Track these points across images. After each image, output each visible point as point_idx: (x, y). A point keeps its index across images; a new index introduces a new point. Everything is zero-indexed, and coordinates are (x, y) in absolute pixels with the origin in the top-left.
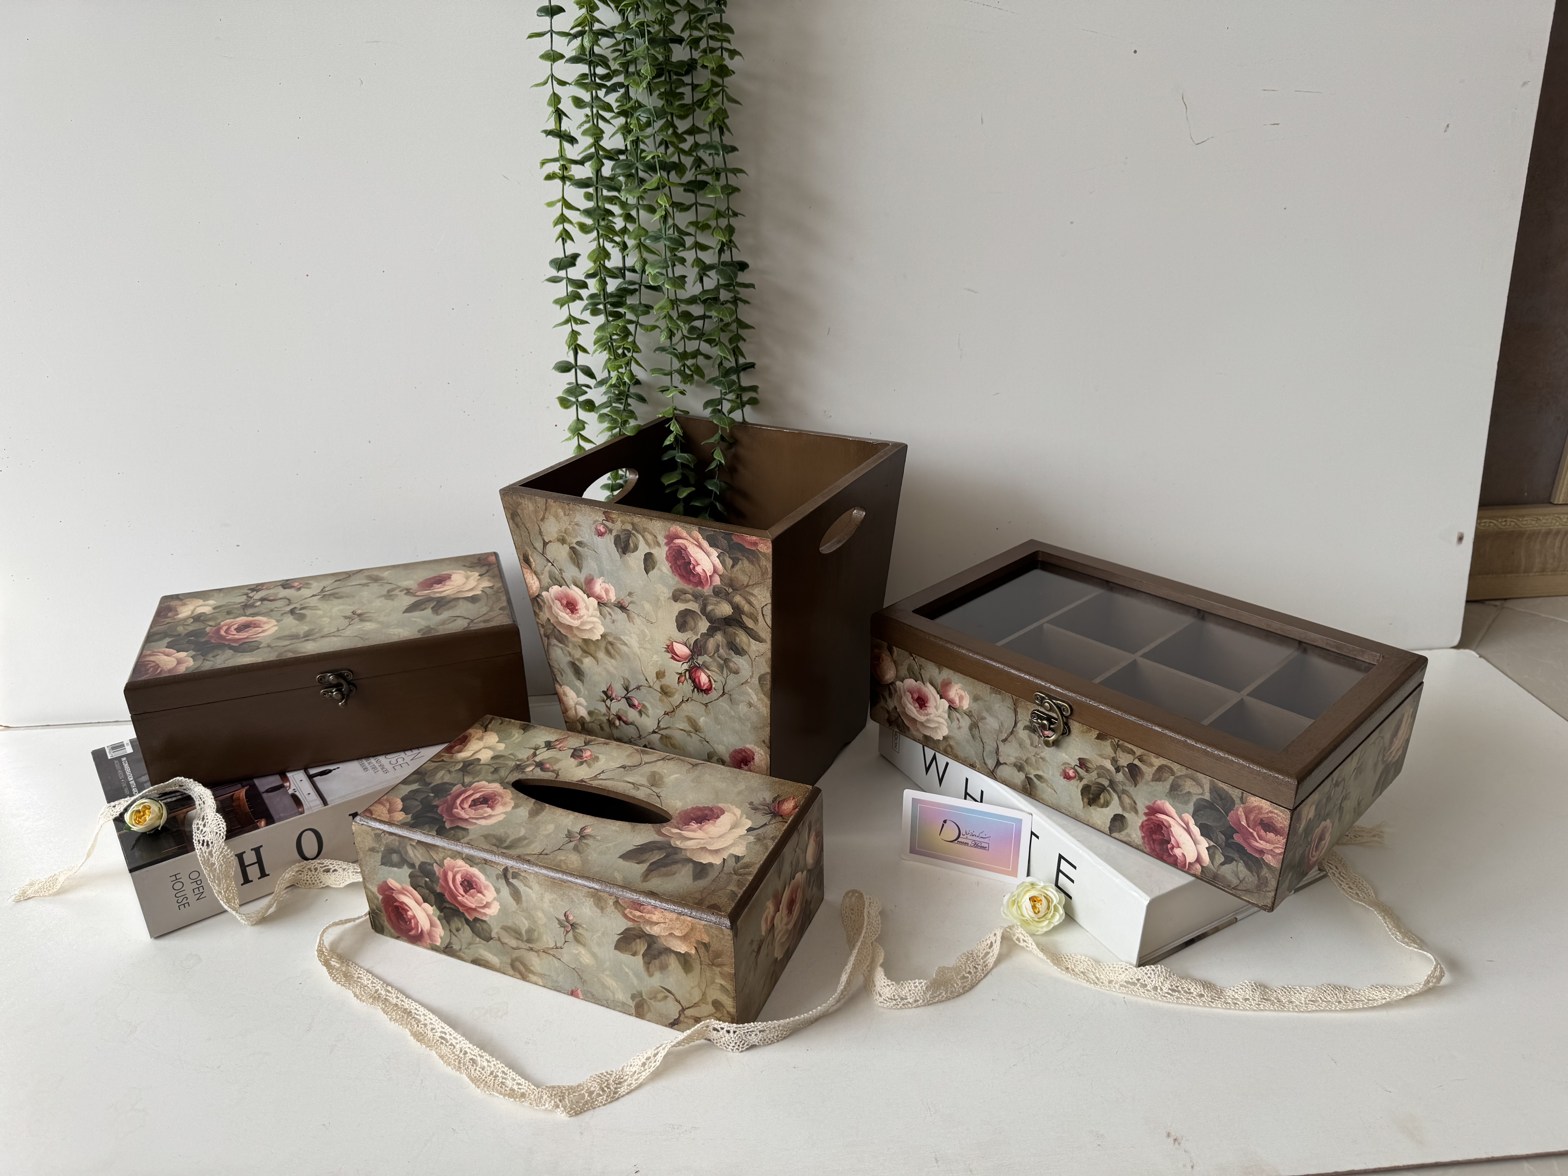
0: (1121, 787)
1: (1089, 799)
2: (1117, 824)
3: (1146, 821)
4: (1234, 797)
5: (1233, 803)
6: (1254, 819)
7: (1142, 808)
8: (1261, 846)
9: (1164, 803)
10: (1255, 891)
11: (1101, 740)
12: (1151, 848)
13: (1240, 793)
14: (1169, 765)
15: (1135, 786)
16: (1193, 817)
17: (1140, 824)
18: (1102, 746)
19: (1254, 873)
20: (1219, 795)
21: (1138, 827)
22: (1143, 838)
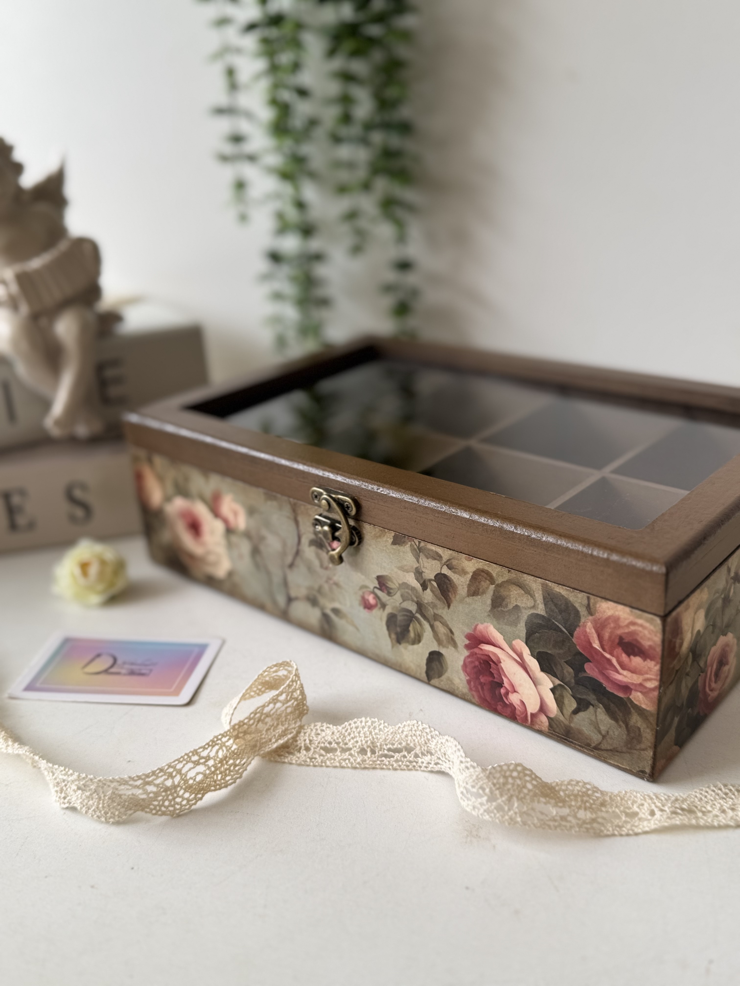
0: (431, 612)
1: (397, 634)
2: (435, 665)
3: (468, 657)
4: (577, 605)
5: (577, 613)
6: (610, 637)
7: (461, 640)
8: (625, 680)
9: (487, 627)
10: (624, 749)
11: (399, 544)
12: (480, 697)
13: (585, 598)
14: (486, 568)
15: (449, 606)
16: (527, 643)
17: (461, 663)
18: (401, 554)
19: (621, 723)
20: (556, 605)
21: (460, 668)
22: (469, 682)
